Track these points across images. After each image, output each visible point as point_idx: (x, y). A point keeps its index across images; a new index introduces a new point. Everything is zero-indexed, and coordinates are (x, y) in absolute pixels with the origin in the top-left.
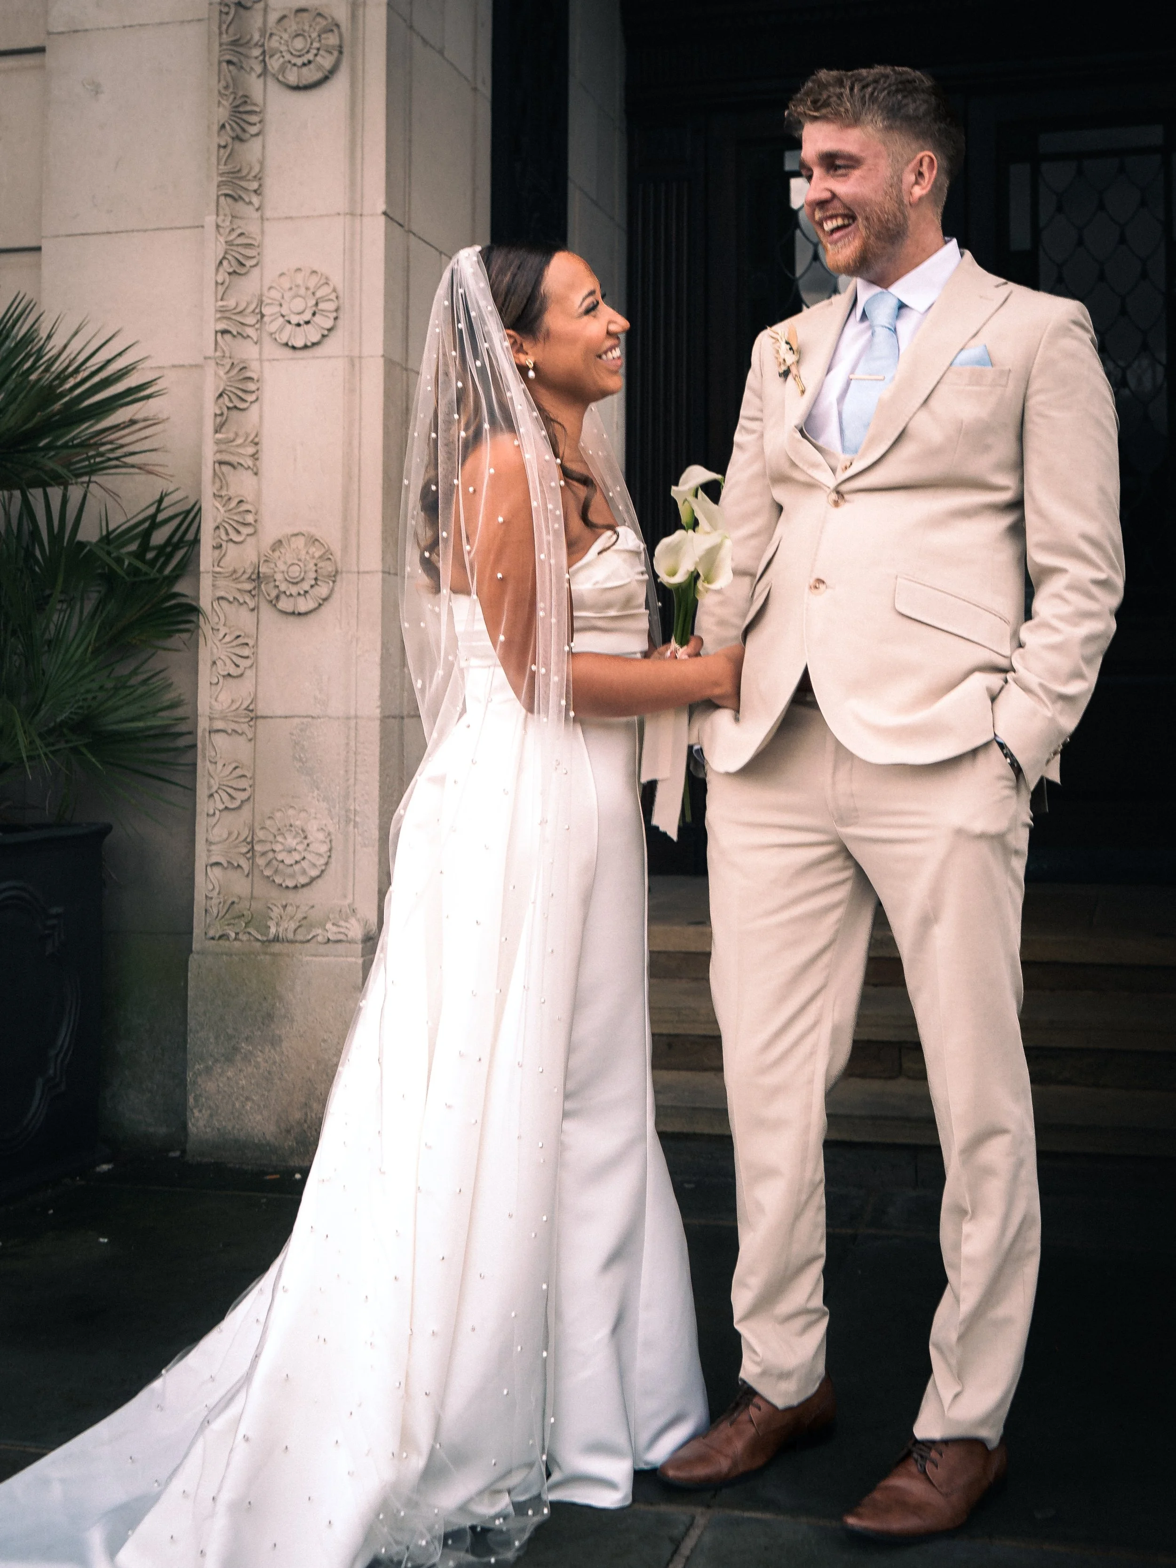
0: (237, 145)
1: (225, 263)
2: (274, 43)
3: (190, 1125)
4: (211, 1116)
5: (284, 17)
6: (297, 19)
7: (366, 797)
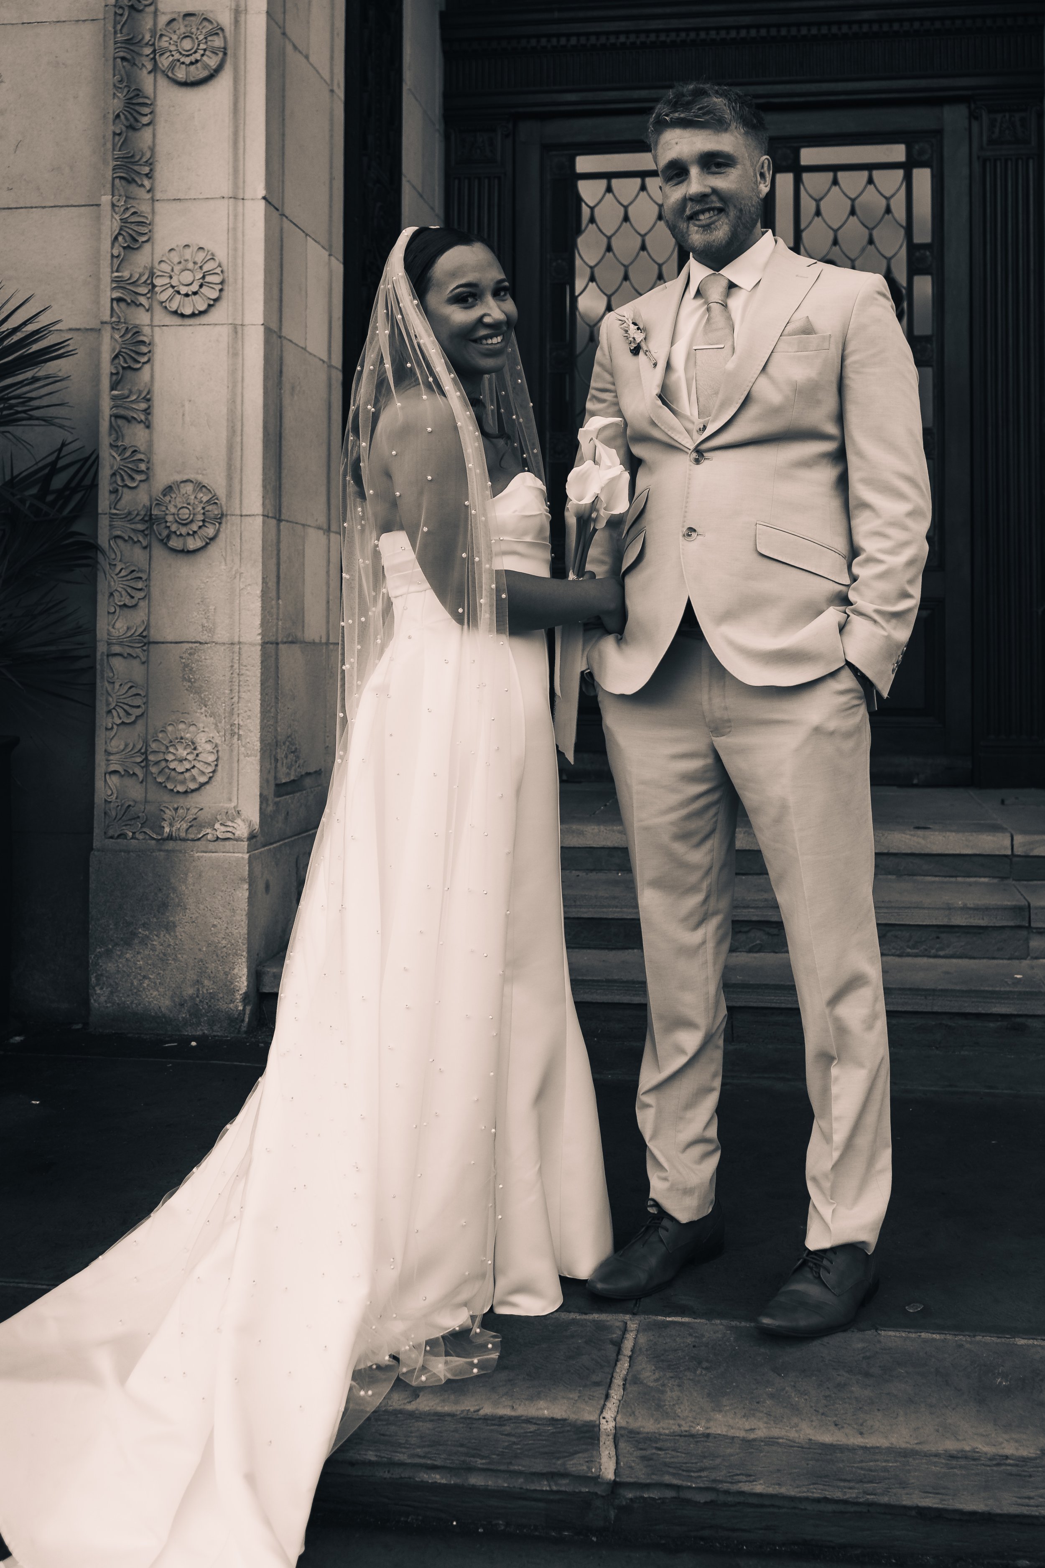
0: (131, 133)
1: (120, 238)
2: (164, 43)
3: (92, 1001)
4: (111, 993)
5: (173, 20)
6: (186, 23)
7: (249, 713)
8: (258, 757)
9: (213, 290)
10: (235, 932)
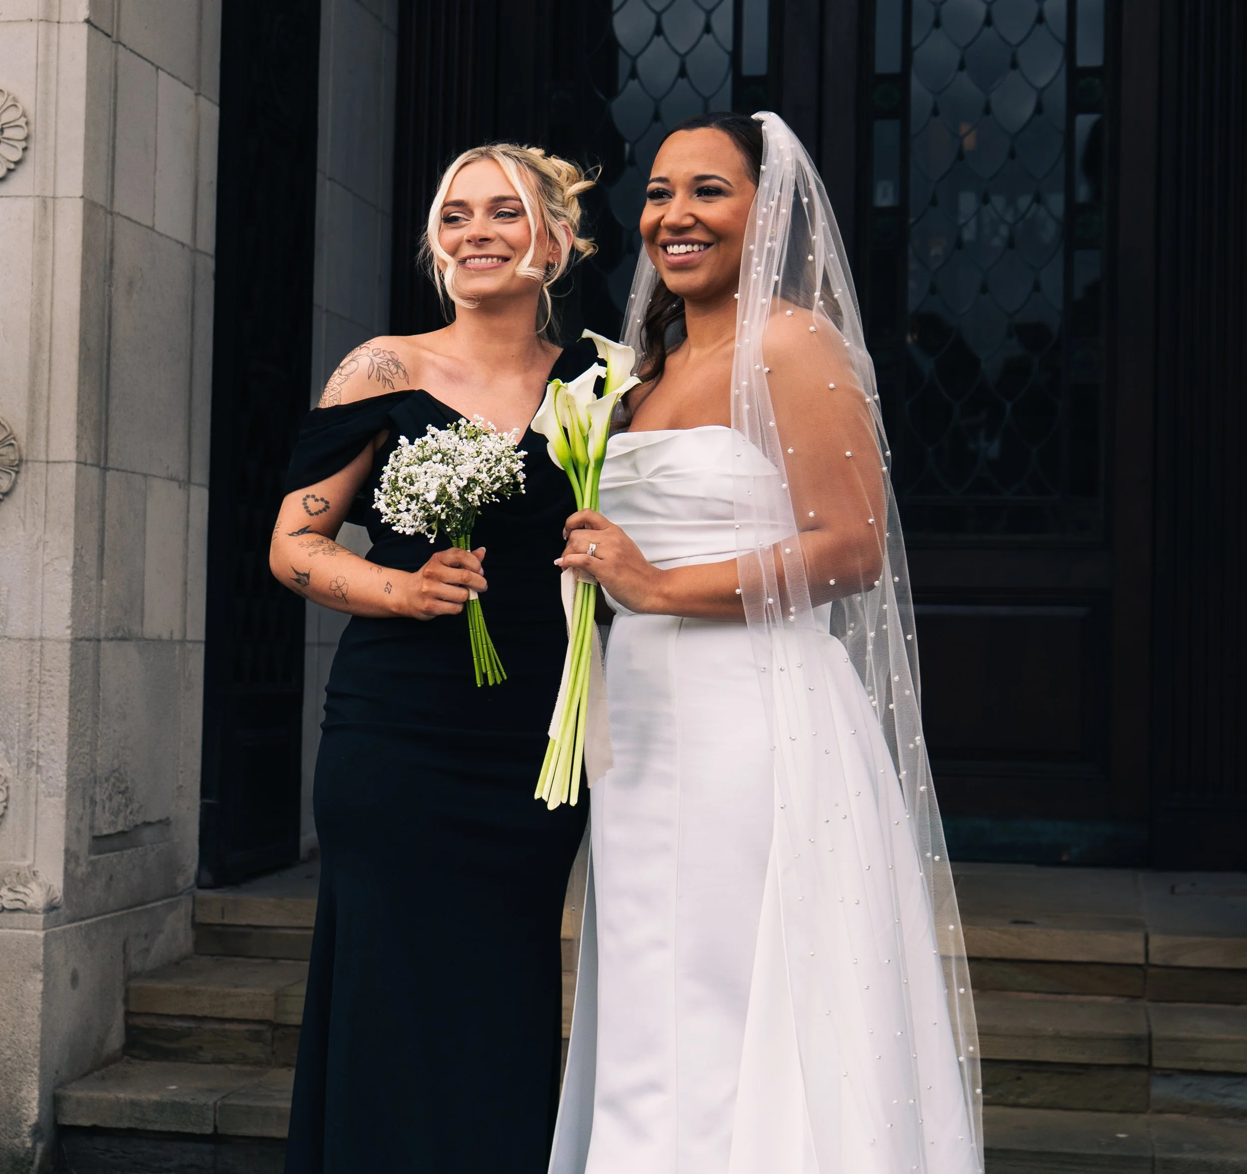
7: (52, 736)
8: (64, 798)
9: (14, 149)
10: (24, 1039)
